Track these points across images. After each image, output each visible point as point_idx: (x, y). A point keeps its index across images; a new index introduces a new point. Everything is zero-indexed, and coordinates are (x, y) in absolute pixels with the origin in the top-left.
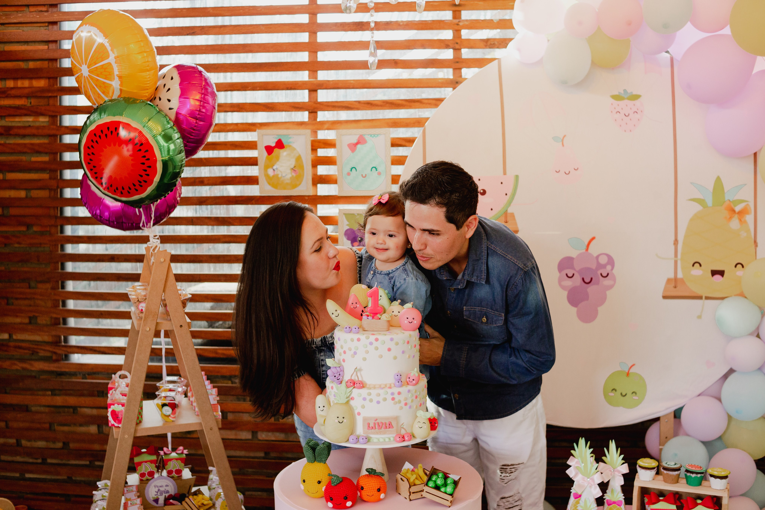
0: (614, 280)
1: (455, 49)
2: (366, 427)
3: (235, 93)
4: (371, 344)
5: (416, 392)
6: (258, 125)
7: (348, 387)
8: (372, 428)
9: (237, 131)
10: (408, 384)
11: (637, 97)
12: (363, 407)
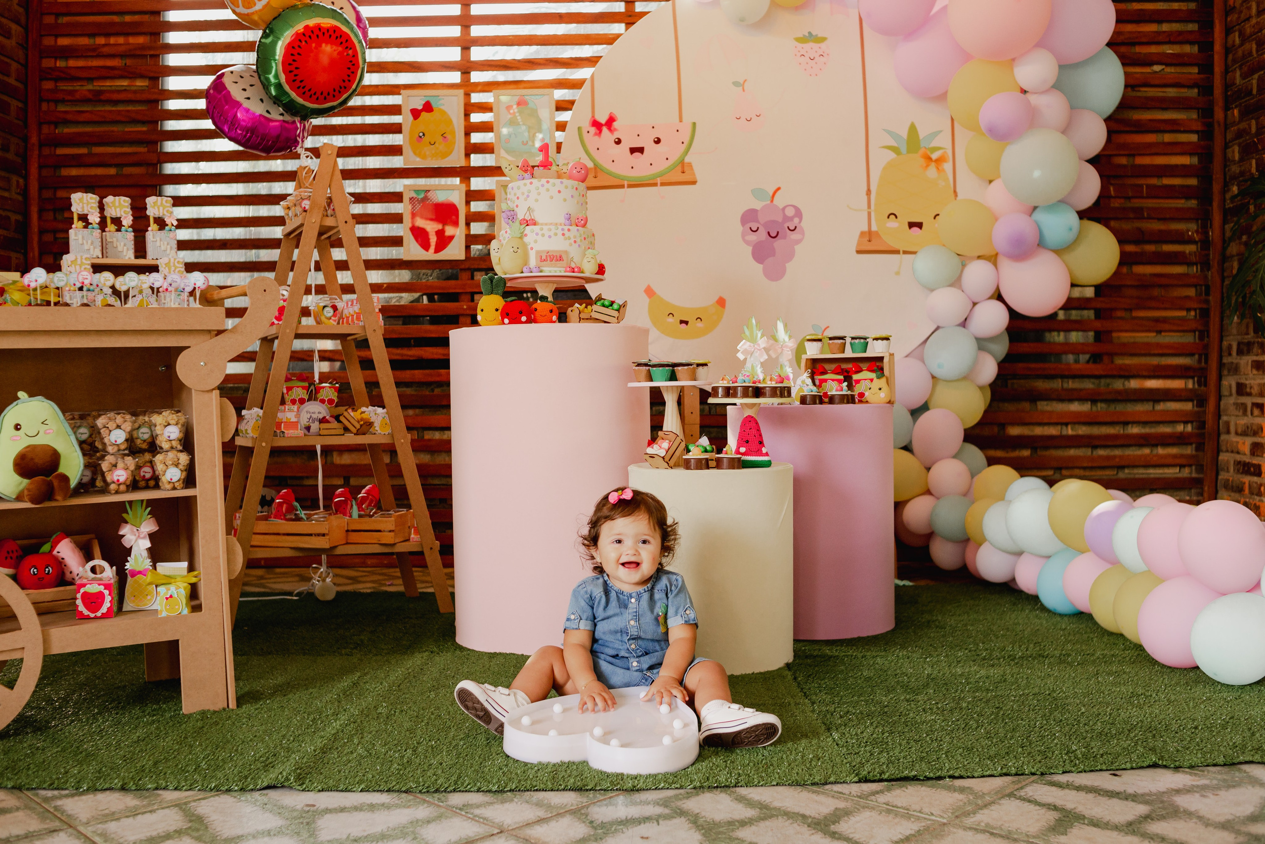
0: (803, 234)
1: (627, 2)
2: (539, 259)
4: (543, 185)
5: (584, 233)
6: (403, 87)
7: (521, 224)
8: (544, 260)
9: (377, 95)
10: (577, 225)
11: (823, 40)
12: (536, 242)
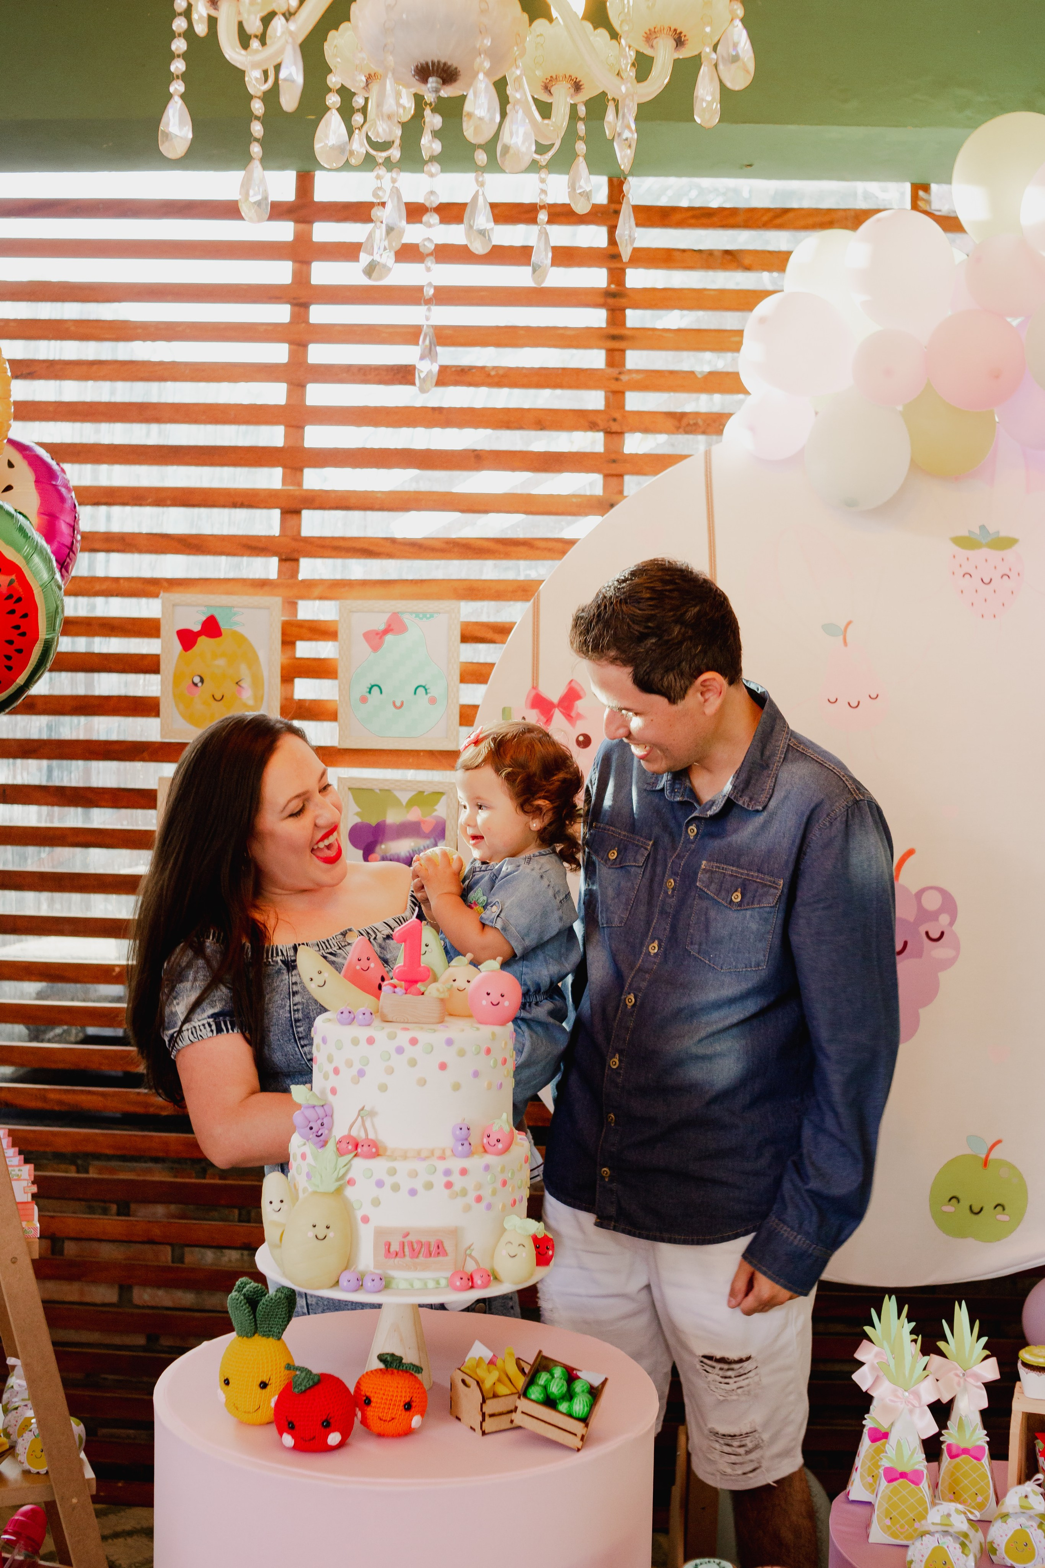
0: (957, 949)
1: (608, 433)
2: (383, 1251)
3: (116, 510)
4: (400, 1050)
5: (503, 1170)
6: (165, 584)
7: (341, 1153)
8: (397, 1254)
9: (117, 595)
10: (485, 1151)
11: (1005, 543)
12: (376, 1202)
